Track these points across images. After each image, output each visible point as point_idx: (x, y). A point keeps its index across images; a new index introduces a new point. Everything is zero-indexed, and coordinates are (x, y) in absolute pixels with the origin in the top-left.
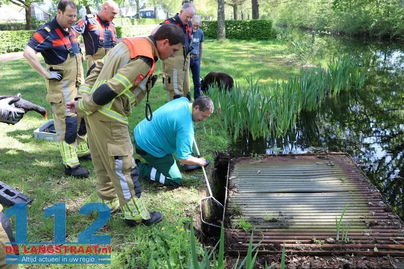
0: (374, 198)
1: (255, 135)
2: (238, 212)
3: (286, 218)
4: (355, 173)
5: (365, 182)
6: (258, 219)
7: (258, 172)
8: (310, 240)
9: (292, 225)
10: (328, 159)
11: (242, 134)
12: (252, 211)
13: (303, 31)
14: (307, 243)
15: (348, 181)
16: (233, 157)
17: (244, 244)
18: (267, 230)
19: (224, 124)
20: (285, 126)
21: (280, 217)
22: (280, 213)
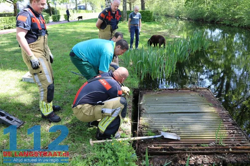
0: (226, 117)
1: (153, 77)
2: (147, 126)
3: (175, 130)
4: (213, 101)
5: (219, 106)
7: (157, 100)
11: (146, 77)
13: (167, 17)
16: (142, 90)
17: (151, 147)
19: (135, 70)
20: (170, 72)
21: (172, 129)
22: (171, 126)
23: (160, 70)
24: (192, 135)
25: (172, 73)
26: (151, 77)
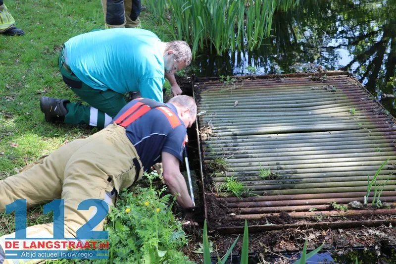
1: (220, 48)
2: (222, 166)
3: (287, 173)
4: (366, 101)
5: (381, 113)
6: (250, 175)
7: (236, 102)
8: (328, 206)
9: (298, 182)
10: (325, 82)
11: (202, 47)
12: (239, 164)
14: (324, 210)
15: (360, 114)
16: (197, 81)
17: (238, 216)
18: (266, 192)
19: (177, 33)
20: (259, 34)
21: (279, 171)
22: (278, 164)
23: (236, 30)
24: (328, 184)
25: (264, 37)
26: (214, 48)
